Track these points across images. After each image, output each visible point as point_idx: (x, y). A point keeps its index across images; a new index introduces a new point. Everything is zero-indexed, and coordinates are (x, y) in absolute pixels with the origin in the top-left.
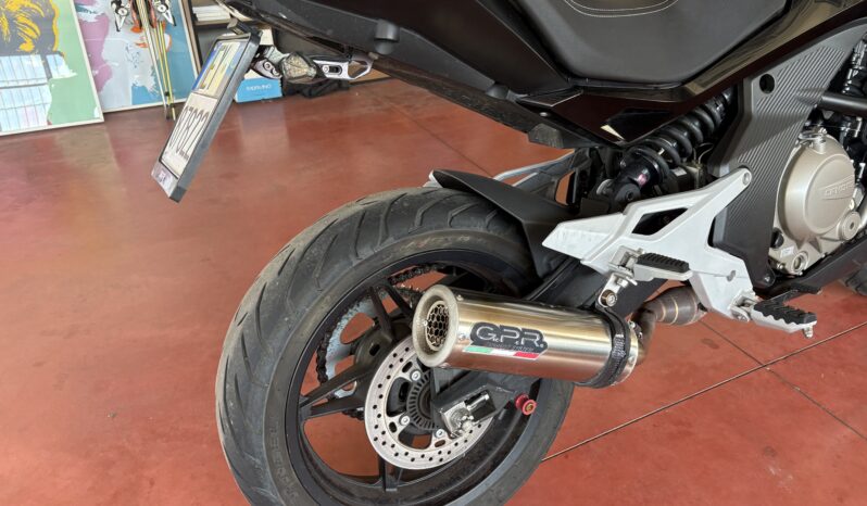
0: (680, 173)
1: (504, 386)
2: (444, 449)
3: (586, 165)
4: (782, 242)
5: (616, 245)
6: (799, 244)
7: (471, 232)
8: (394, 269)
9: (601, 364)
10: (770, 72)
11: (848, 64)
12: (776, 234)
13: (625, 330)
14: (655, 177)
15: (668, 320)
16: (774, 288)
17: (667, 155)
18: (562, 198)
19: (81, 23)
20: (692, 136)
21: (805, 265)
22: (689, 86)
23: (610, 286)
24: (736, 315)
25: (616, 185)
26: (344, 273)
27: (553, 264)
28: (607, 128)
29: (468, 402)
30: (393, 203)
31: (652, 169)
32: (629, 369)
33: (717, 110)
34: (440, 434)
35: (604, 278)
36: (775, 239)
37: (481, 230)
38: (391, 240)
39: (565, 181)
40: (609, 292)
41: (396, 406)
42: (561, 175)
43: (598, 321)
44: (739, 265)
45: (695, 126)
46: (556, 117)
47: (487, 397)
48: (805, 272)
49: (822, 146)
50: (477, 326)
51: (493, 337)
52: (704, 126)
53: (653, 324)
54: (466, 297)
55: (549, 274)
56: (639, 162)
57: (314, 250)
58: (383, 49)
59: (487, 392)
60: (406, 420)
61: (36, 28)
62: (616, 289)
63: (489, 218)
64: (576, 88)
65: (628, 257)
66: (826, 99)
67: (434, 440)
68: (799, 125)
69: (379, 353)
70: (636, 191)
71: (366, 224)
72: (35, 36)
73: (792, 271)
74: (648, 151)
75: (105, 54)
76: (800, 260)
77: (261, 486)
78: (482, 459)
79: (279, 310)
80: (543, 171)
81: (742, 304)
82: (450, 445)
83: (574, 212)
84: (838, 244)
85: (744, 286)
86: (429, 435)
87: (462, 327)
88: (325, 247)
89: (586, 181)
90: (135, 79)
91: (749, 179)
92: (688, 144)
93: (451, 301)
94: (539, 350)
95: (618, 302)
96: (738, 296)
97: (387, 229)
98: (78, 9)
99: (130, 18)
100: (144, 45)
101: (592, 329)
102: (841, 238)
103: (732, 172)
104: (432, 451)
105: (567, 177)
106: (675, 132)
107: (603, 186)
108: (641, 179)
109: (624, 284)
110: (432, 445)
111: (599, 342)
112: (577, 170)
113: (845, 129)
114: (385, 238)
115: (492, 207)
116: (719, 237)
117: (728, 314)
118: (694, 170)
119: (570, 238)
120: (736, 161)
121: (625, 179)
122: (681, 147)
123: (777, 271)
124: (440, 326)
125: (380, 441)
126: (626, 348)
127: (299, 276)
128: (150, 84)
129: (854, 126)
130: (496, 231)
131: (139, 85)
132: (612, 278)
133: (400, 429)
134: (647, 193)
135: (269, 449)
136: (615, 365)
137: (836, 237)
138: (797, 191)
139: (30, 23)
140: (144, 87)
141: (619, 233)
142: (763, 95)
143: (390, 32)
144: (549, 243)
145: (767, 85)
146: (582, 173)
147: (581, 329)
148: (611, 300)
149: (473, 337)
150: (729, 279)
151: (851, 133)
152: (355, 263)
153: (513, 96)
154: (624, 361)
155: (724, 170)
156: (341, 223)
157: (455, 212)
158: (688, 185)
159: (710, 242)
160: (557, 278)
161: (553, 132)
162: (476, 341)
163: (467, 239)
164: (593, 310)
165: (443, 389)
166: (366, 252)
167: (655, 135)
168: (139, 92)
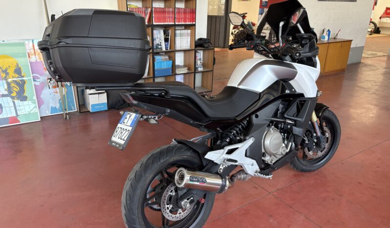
0: (238, 138)
1: (196, 195)
2: (181, 215)
3: (215, 136)
4: (266, 155)
5: (222, 157)
6: (270, 156)
7: (187, 155)
8: (168, 165)
9: (219, 187)
10: (257, 113)
11: (278, 110)
12: (264, 153)
13: (225, 178)
14: (231, 140)
15: (240, 179)
16: (265, 168)
17: (234, 134)
18: (209, 145)
19: (35, 85)
20: (240, 129)
21: (274, 162)
22: (237, 118)
23: (221, 167)
24: (255, 175)
25: (222, 142)
26: (157, 167)
27: (207, 163)
28: (218, 129)
29: (188, 199)
30: (167, 148)
31: (230, 138)
32: (226, 188)
33: (245, 122)
34: (180, 210)
35: (220, 165)
36: (264, 155)
37: (189, 154)
38: (168, 158)
39: (210, 140)
40: (221, 169)
41: (169, 203)
42: (208, 139)
43: (219, 176)
44: (254, 162)
45: (240, 127)
46: (205, 127)
47: (192, 198)
48: (274, 164)
49: (272, 131)
50: (190, 177)
51: (195, 179)
52: (242, 127)
53: (235, 180)
54: (188, 170)
55: (206, 166)
56: (227, 136)
57: (149, 161)
58: (167, 114)
59: (192, 197)
60: (171, 206)
61: (18, 88)
62: (222, 168)
63: (191, 151)
64: (210, 120)
65: (225, 160)
66: (272, 119)
67: (178, 212)
68: (266, 125)
69: (163, 189)
70: (227, 144)
71: (161, 154)
72: (17, 91)
73: (270, 164)
74: (229, 133)
75: (42, 96)
76: (272, 160)
77: (135, 224)
78: (190, 220)
79: (141, 176)
80: (203, 138)
81: (256, 172)
82: (182, 213)
83: (212, 149)
84: (282, 156)
85: (256, 167)
86: (177, 211)
87: (187, 177)
88: (152, 160)
89: (215, 140)
90: (52, 105)
91: (254, 140)
92: (239, 131)
93: (185, 171)
94: (205, 183)
95: (223, 171)
96: (255, 170)
97: (167, 155)
98: (34, 81)
99: (54, 84)
100: (57, 92)
101: (217, 178)
102: (282, 154)
103: (250, 138)
104: (178, 215)
105: (210, 139)
106: (235, 128)
107: (219, 142)
108: (228, 140)
109: (224, 166)
110: (178, 214)
111: (219, 181)
112: (213, 137)
113: (280, 126)
114: (167, 157)
115: (191, 148)
116: (248, 154)
117: (253, 175)
118: (242, 137)
119: (211, 156)
120: (250, 136)
121: (224, 140)
122: (237, 132)
123: (266, 164)
124: (182, 178)
125: (165, 212)
126: (226, 182)
127: (146, 167)
128: (58, 106)
129: (282, 125)
130: (193, 155)
131: (54, 106)
132: (221, 165)
133: (170, 209)
134: (230, 143)
135: (138, 213)
136: (223, 186)
137: (280, 154)
138: (267, 142)
139: (16, 86)
140: (55, 107)
141: (223, 154)
142: (256, 119)
143: (168, 111)
144: (206, 157)
145: (257, 116)
146: (214, 138)
147: (214, 178)
148: (221, 171)
149: (190, 179)
150: (252, 165)
151: (281, 127)
152: (159, 163)
153: (196, 123)
154: (225, 186)
155: (248, 138)
156: (155, 154)
157: (183, 150)
158: (240, 141)
159: (246, 156)
160: (208, 166)
161: (206, 130)
162: (191, 180)
163: (186, 157)
164: (217, 173)
165: (181, 197)
166: (162, 161)
167: (231, 129)
168: (53, 109)
